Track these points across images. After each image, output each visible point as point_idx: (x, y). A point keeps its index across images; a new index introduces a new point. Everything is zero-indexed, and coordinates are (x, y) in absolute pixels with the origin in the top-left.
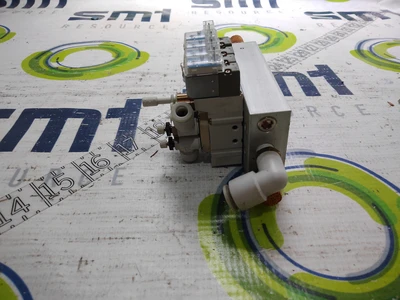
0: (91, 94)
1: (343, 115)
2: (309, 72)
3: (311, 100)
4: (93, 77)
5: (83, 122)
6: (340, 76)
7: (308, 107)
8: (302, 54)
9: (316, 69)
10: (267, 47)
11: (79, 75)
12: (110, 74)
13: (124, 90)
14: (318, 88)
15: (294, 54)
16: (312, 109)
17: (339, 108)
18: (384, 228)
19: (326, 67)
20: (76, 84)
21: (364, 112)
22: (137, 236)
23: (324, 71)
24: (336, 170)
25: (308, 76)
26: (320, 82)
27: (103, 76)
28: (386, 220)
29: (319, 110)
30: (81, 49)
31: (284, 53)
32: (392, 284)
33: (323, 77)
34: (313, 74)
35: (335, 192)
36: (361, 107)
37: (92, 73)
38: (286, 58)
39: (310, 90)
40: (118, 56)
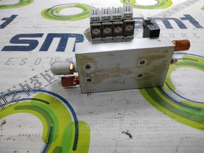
0: (77, 27)
1: (199, 37)
2: (180, 18)
3: (183, 31)
5: (76, 39)
6: (197, 20)
7: (182, 34)
8: (176, 9)
9: (184, 17)
10: (158, 6)
11: (70, 19)
12: (84, 18)
14: (186, 25)
15: (172, 10)
16: (184, 35)
17: (197, 34)
19: (189, 15)
20: (68, 23)
25: (180, 20)
26: (186, 23)
27: (81, 19)
29: (187, 35)
30: (67, 7)
31: (167, 9)
33: (188, 20)
34: (183, 19)
35: (197, 70)
38: (168, 11)
39: (182, 26)
40: (85, 10)
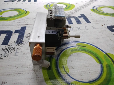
0: (10, 25)
1: (88, 29)
2: (78, 16)
3: (79, 25)
4: (11, 20)
5: (7, 35)
6: (87, 17)
7: (78, 27)
8: (76, 11)
9: (80, 15)
10: (66, 9)
11: (7, 19)
12: (16, 19)
13: (21, 24)
14: (81, 21)
15: (74, 11)
16: (79, 28)
17: (87, 27)
18: (100, 65)
19: (83, 14)
20: (5, 22)
21: (94, 28)
22: (22, 72)
23: (83, 16)
24: (86, 47)
25: (78, 17)
26: (82, 19)
27: (14, 19)
28: (100, 62)
29: (81, 28)
30: (8, 11)
31: (71, 10)
32: (102, 83)
33: (82, 18)
34: (79, 17)
36: (93, 27)
37: (11, 18)
38: (72, 12)
39: (78, 22)
40: (20, 13)
